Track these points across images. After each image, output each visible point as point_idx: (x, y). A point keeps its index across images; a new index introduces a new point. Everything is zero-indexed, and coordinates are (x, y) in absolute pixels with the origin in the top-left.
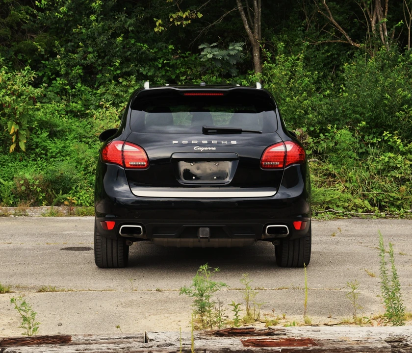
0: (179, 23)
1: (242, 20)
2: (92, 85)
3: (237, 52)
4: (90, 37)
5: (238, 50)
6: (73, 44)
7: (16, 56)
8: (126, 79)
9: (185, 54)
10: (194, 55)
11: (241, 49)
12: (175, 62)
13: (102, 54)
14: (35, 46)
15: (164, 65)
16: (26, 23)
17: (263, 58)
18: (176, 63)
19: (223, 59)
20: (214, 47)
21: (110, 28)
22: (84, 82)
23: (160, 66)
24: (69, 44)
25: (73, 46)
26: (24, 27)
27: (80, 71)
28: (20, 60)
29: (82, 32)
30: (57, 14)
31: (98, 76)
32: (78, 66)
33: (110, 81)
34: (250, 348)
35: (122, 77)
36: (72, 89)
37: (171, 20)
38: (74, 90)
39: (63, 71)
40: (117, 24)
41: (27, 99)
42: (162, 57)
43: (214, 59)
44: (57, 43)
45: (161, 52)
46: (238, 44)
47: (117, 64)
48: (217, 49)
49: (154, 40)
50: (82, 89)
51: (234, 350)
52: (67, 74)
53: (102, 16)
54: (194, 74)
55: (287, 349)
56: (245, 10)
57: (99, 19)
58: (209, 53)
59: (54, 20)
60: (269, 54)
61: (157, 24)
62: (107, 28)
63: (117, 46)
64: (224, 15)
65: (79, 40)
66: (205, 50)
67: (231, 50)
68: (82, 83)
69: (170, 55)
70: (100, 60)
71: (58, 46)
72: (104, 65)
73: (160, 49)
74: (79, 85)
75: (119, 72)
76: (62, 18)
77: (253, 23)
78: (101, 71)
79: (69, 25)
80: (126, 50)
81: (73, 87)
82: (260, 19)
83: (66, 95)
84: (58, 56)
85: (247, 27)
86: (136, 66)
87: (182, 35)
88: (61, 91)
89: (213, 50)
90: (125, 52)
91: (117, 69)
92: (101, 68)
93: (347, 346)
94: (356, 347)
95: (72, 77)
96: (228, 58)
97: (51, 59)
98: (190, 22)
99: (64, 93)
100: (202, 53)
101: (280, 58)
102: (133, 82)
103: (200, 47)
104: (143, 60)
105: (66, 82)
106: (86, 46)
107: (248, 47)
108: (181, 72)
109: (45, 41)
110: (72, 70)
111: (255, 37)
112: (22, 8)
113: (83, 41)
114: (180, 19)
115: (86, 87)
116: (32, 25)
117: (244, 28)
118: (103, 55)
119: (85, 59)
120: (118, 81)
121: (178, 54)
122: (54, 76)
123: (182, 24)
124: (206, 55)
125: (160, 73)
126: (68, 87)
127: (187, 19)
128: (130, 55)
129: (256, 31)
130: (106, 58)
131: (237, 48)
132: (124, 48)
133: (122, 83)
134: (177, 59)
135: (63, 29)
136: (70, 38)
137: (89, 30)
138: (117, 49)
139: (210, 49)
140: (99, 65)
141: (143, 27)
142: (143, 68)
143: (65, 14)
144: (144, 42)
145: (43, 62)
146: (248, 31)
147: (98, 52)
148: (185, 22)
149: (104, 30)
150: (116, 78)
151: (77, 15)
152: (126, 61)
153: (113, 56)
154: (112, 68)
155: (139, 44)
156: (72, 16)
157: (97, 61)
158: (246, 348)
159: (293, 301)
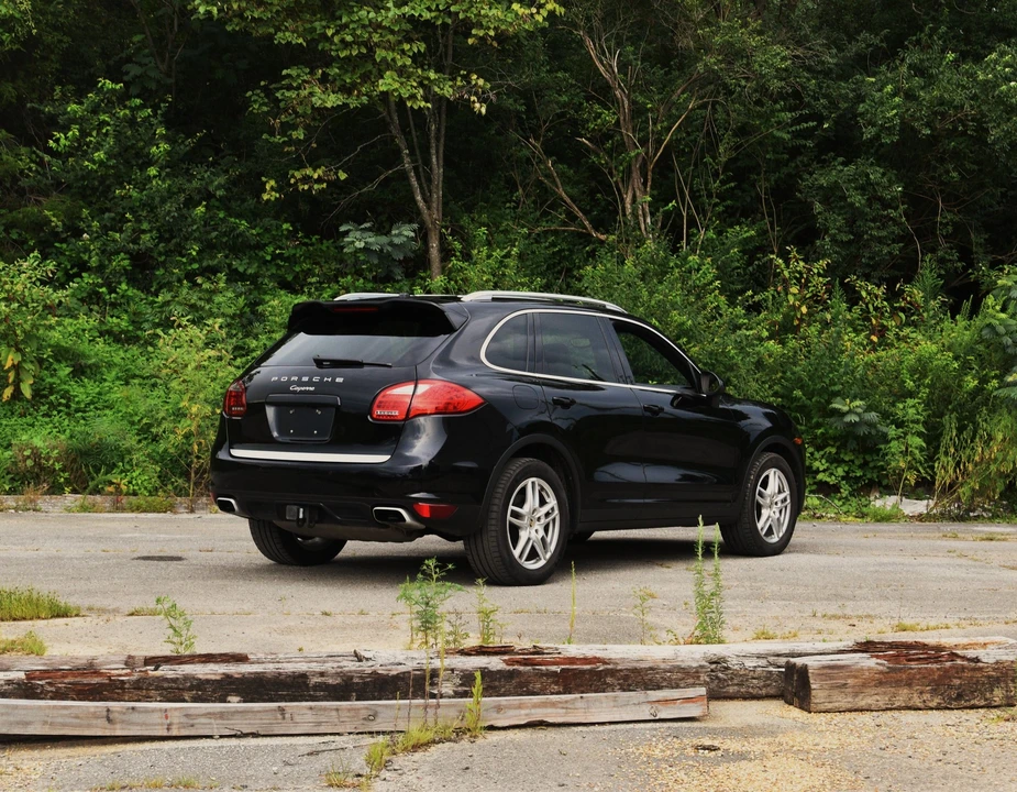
0: (306, 187)
1: (410, 185)
2: (145, 287)
3: (405, 239)
4: (144, 205)
5: (407, 237)
6: (113, 215)
7: (8, 233)
8: (209, 279)
9: (311, 239)
10: (325, 241)
11: (413, 234)
12: (293, 252)
13: (166, 233)
14: (46, 216)
15: (275, 257)
16: (28, 176)
17: (446, 253)
18: (294, 255)
19: (381, 250)
20: (365, 229)
21: (181, 190)
22: (132, 281)
23: (269, 258)
24: (107, 215)
25: (113, 219)
26: (24, 183)
27: (126, 262)
28: (13, 240)
29: (131, 197)
30: (86, 163)
31: (157, 273)
32: (122, 254)
33: (180, 281)
34: (515, 667)
35: (202, 275)
36: (110, 293)
37: (292, 181)
38: (113, 295)
39: (94, 262)
40: (196, 184)
41: (40, 308)
42: (270, 243)
43: (366, 250)
44: (85, 212)
45: (267, 235)
46: (407, 226)
47: (194, 253)
48: (371, 234)
49: (254, 216)
50: (130, 293)
51: (495, 669)
52: (100, 269)
53: (168, 170)
54: (325, 274)
55: (568, 669)
56: (416, 169)
57: (164, 174)
58: (358, 239)
59: (80, 173)
60: (457, 245)
61: (268, 187)
62: (175, 190)
63: (194, 222)
64: (382, 177)
65: (123, 209)
66: (351, 234)
67: (396, 235)
68: (128, 284)
69: (284, 241)
70: (162, 245)
71: (87, 218)
72: (168, 253)
73: (267, 230)
74: (124, 286)
75: (196, 266)
76: (96, 171)
77: (430, 191)
78: (164, 263)
79: (108, 182)
80: (208, 228)
81: (112, 290)
82: (440, 185)
83: (98, 304)
84: (85, 235)
85: (419, 198)
86: (226, 257)
87: (304, 207)
88: (90, 296)
89: (364, 235)
90: (208, 233)
91: (193, 260)
92: (163, 258)
93: (651, 665)
94: (663, 666)
95: (111, 273)
96: (390, 249)
97: (74, 240)
98: (325, 185)
99: (95, 301)
100: (346, 239)
101: (480, 252)
102: (222, 285)
103: (342, 229)
104: (239, 246)
105: (100, 280)
106: (138, 220)
107: (423, 234)
108: (303, 271)
109: (64, 207)
110: (110, 261)
111: (433, 215)
112: (23, 150)
113: (132, 211)
114: (306, 179)
115: (135, 291)
116: (39, 182)
117: (415, 202)
118: (167, 236)
119: (135, 241)
120: (195, 284)
121: (297, 239)
122: (75, 270)
123: (310, 189)
124: (353, 242)
125: (268, 270)
126: (104, 290)
127: (319, 181)
128: (216, 238)
129: (435, 205)
130: (174, 241)
131: (406, 233)
132: (205, 226)
133: (201, 285)
134: (296, 247)
135: (94, 190)
136: (108, 205)
137: (145, 192)
138: (195, 227)
139: (359, 232)
140: (160, 254)
141: (235, 190)
142: (238, 261)
143: (101, 163)
144: (240, 216)
145: (57, 244)
146: (421, 204)
147: (158, 230)
148: (316, 186)
149: (171, 194)
150: (190, 276)
151: (121, 167)
152: (209, 248)
153: (187, 239)
154: (184, 260)
155: (233, 220)
156: (113, 167)
157: (156, 245)
158: (511, 668)
159: (544, 628)
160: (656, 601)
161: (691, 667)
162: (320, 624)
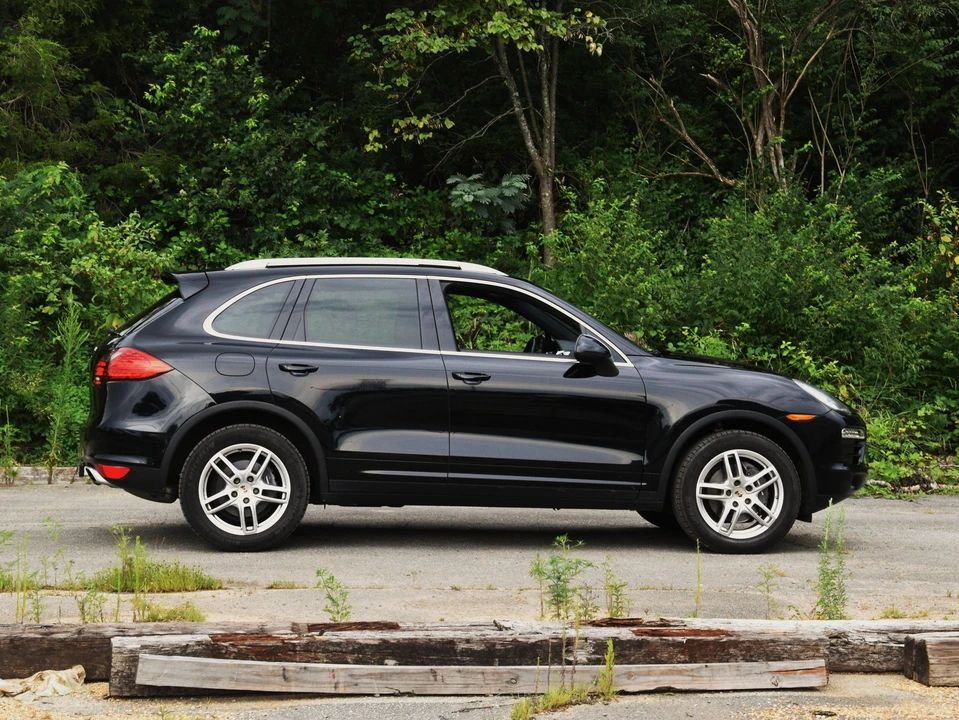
0: (411, 137)
1: (519, 128)
2: (243, 246)
3: (517, 191)
4: (242, 158)
5: (519, 188)
6: (210, 169)
7: (104, 190)
8: (311, 236)
9: (415, 190)
10: (429, 192)
11: (524, 186)
12: (397, 204)
13: (266, 188)
14: (143, 173)
15: (378, 211)
16: (123, 130)
17: (561, 205)
18: (398, 207)
19: (491, 204)
20: (475, 181)
21: (280, 142)
22: (231, 240)
23: (372, 212)
24: (204, 169)
25: (210, 173)
26: (119, 137)
27: (225, 220)
28: (110, 198)
29: (228, 150)
30: (183, 115)
31: (257, 230)
32: (220, 211)
33: (280, 238)
34: (644, 637)
35: (302, 231)
36: (209, 252)
37: (397, 131)
38: (212, 255)
39: (192, 219)
40: (295, 135)
41: (145, 273)
42: (372, 195)
43: (475, 203)
44: (183, 167)
45: (369, 187)
46: (518, 177)
47: (295, 209)
48: (479, 186)
49: (355, 165)
50: (229, 252)
51: (624, 639)
52: (198, 227)
53: (266, 121)
54: (430, 228)
55: (693, 640)
56: (526, 113)
57: (262, 125)
58: (466, 192)
59: (176, 126)
60: (572, 196)
61: (371, 138)
62: (274, 142)
63: (294, 176)
64: (491, 123)
65: (221, 162)
66: (459, 187)
67: (506, 187)
68: (226, 243)
69: (387, 192)
70: (261, 200)
71: (184, 173)
72: (267, 209)
73: (369, 181)
74: (223, 245)
75: (296, 222)
76: (193, 124)
77: (542, 137)
78: (263, 220)
79: (205, 135)
80: (308, 181)
81: (211, 250)
82: (553, 130)
83: (196, 264)
84: (182, 191)
85: (530, 144)
86: (328, 212)
87: (407, 156)
88: (188, 255)
89: (473, 188)
90: (308, 187)
91: (294, 216)
92: (262, 214)
93: (772, 637)
94: (783, 639)
95: (209, 231)
96: (500, 202)
97: (171, 197)
98: (430, 135)
99: (192, 260)
100: (454, 193)
101: (596, 205)
102: (324, 242)
103: (450, 181)
104: (341, 200)
105: (198, 239)
106: (236, 175)
107: (535, 184)
108: (407, 224)
109: (159, 162)
110: (208, 218)
111: (544, 161)
112: (119, 102)
113: (230, 164)
114: (411, 128)
115: (234, 250)
116: (135, 135)
117: (526, 148)
118: (266, 190)
119: (233, 196)
120: (296, 242)
121: (401, 190)
122: (172, 228)
123: (416, 137)
124: (461, 196)
125: (371, 225)
126: (202, 249)
127: (425, 129)
128: (316, 192)
129: (547, 151)
130: (273, 196)
131: (517, 185)
132: (305, 179)
133: (303, 242)
134: (399, 199)
135: (191, 142)
136: (205, 158)
137: (243, 145)
138: (295, 181)
139: (467, 185)
140: (259, 210)
141: (334, 139)
142: (340, 216)
143: (198, 115)
144: (340, 167)
145: (153, 202)
146: (533, 151)
147: (257, 185)
148: (421, 136)
149: (270, 146)
150: (291, 233)
151: (218, 118)
152: (309, 202)
153: (287, 194)
154: (284, 216)
155: (334, 172)
156: (210, 119)
157: (255, 201)
158: (640, 638)
160: (784, 579)
161: (810, 640)
162: (452, 598)
